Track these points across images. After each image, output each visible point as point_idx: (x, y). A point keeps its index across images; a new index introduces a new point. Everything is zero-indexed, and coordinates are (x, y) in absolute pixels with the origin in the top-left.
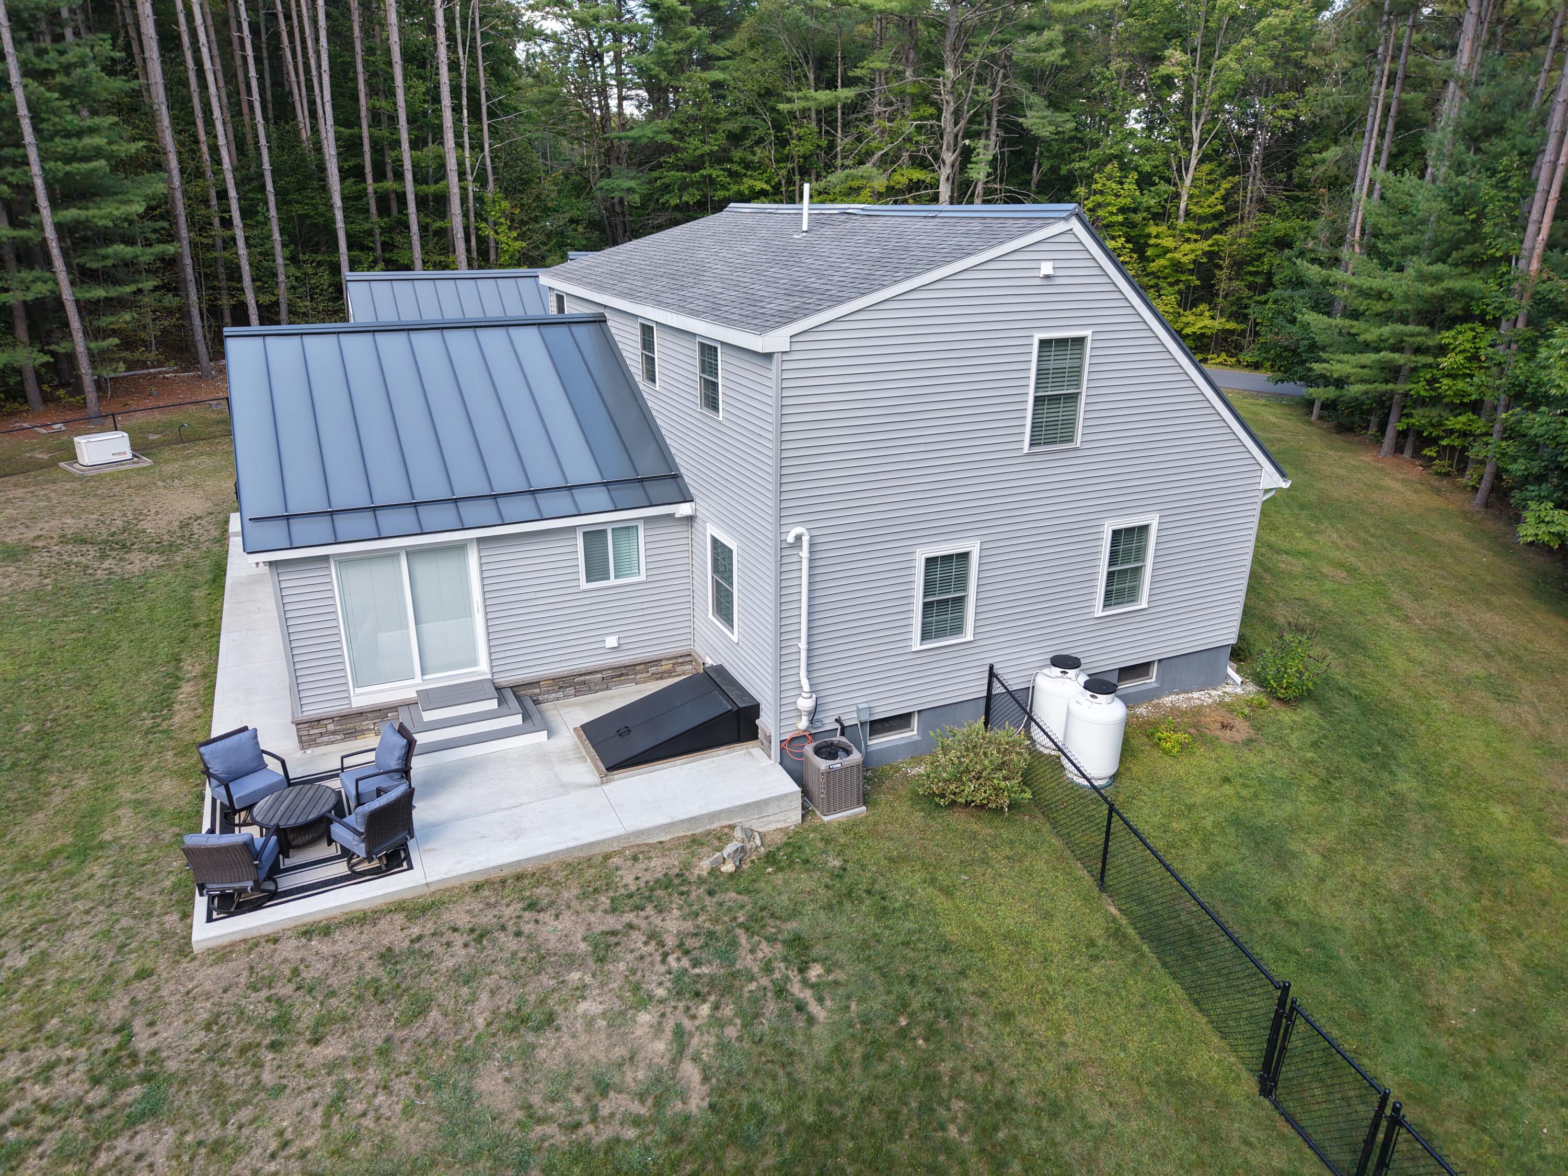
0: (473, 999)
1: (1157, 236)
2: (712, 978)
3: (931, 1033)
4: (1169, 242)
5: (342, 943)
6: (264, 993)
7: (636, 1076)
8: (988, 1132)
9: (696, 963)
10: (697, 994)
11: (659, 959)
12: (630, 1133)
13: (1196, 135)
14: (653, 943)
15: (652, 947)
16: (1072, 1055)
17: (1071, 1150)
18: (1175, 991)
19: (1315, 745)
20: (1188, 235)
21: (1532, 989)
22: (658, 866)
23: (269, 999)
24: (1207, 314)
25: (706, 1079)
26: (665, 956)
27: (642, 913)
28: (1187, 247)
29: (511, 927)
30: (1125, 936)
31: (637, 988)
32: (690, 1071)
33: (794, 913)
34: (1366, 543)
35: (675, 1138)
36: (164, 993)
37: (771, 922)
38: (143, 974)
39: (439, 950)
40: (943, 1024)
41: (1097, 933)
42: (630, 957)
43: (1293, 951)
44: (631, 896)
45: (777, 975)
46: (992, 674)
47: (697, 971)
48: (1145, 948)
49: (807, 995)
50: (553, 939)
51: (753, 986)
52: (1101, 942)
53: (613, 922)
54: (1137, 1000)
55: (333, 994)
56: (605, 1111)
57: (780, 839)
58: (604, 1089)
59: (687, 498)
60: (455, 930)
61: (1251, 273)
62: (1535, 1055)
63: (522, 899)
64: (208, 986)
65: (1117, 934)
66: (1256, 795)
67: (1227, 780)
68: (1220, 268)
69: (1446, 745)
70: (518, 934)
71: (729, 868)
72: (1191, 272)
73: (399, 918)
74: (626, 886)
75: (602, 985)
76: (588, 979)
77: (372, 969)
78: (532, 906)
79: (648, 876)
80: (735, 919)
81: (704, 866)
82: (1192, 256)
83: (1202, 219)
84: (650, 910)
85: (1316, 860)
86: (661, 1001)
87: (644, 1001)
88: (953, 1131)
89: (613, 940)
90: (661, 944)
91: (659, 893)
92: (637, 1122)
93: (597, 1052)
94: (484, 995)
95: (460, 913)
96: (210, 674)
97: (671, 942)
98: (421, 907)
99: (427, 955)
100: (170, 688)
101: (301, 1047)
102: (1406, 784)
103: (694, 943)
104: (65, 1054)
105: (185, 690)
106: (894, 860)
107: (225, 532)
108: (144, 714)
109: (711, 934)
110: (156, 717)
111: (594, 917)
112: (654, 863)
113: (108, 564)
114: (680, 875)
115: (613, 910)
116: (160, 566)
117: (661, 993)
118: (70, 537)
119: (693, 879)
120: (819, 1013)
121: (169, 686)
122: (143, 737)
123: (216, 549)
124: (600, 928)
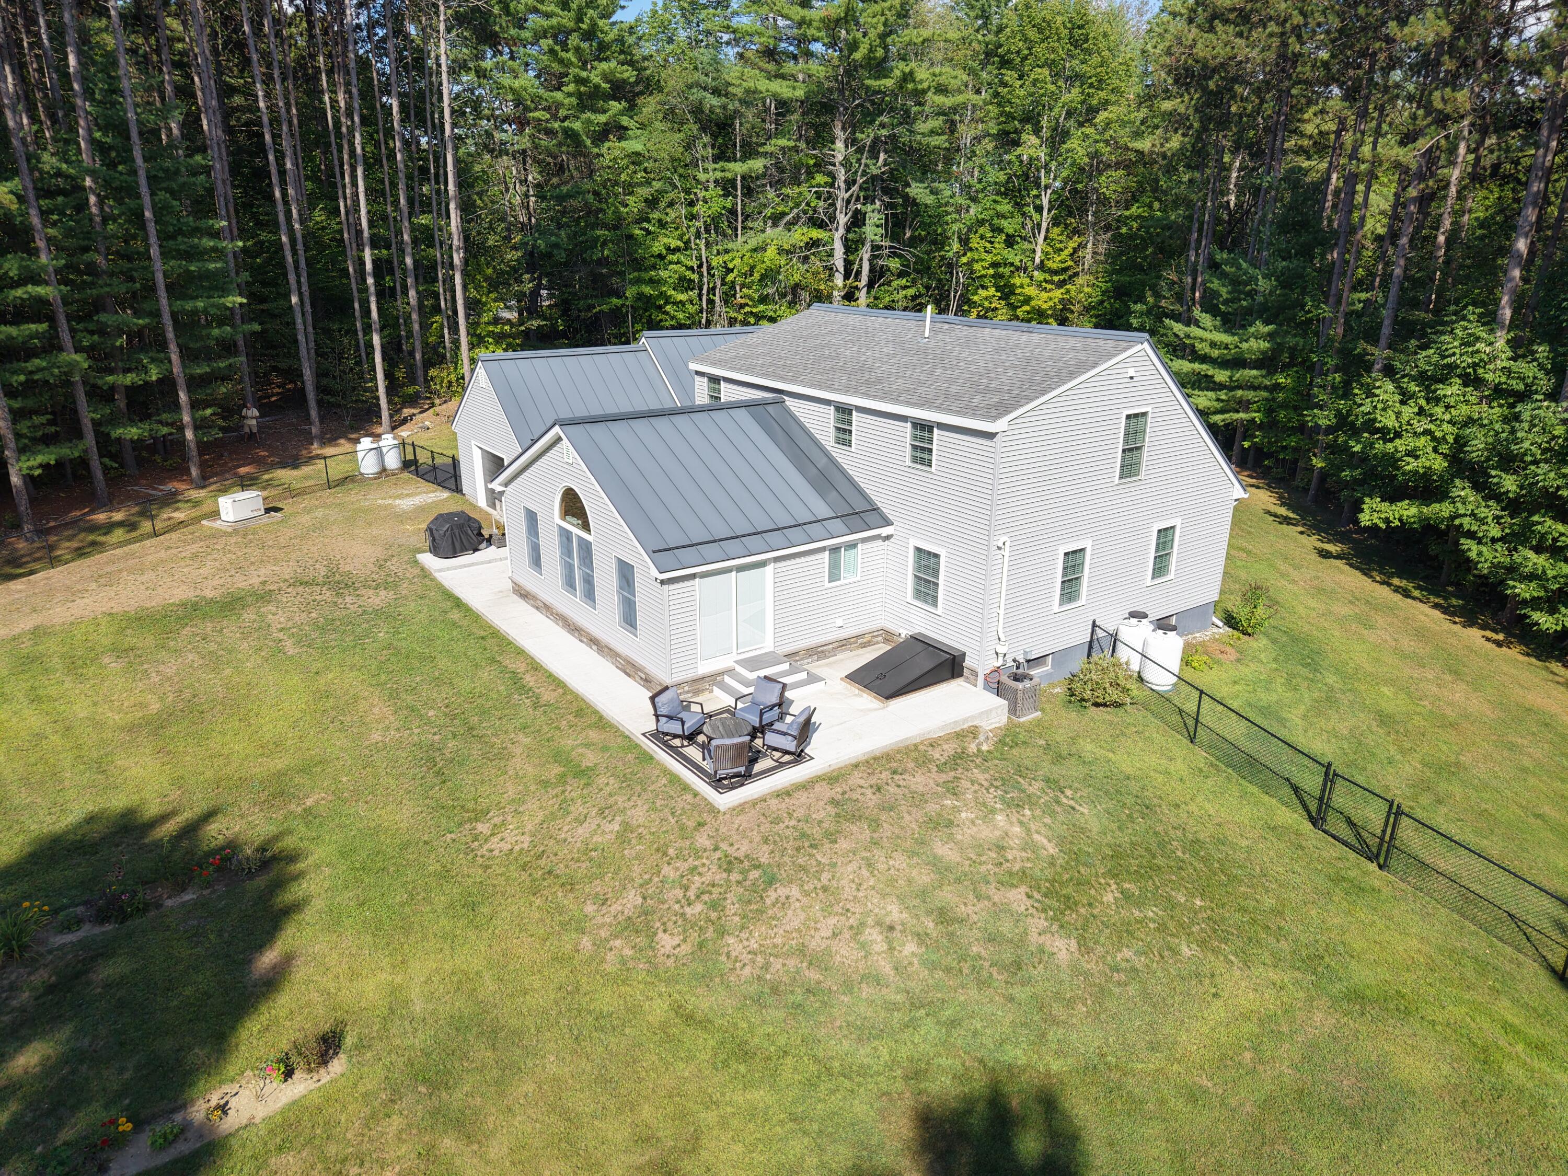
0: (901, 818)
1: (1022, 286)
2: (1019, 798)
4: (1031, 291)
5: (803, 798)
6: (782, 826)
7: (1014, 842)
8: (1195, 852)
9: (1006, 792)
10: (1018, 806)
11: (985, 791)
12: (1029, 865)
13: (1045, 202)
14: (976, 785)
15: (976, 787)
18: (1255, 789)
19: (1275, 660)
20: (1045, 285)
21: (1429, 774)
22: (950, 748)
23: (787, 827)
25: (1049, 841)
26: (987, 790)
27: (958, 771)
28: (1044, 295)
29: (892, 783)
30: (1216, 766)
31: (985, 805)
32: (1039, 838)
33: (1038, 767)
34: (1249, 533)
35: (1052, 864)
36: (723, 830)
37: (1028, 772)
38: (701, 824)
39: (861, 797)
40: (1147, 811)
41: (1201, 765)
42: (969, 791)
44: (945, 764)
45: (1051, 795)
46: (1094, 625)
47: (1009, 795)
48: (1229, 771)
49: (1072, 803)
50: (920, 786)
51: (1042, 801)
52: (1205, 769)
53: (946, 777)
54: (1237, 794)
55: (820, 822)
56: (1010, 857)
57: (1001, 732)
58: (1002, 848)
59: (888, 523)
60: (862, 787)
62: (1439, 802)
63: (886, 769)
64: (746, 825)
65: (1213, 766)
66: (1254, 690)
67: (1235, 682)
68: (1072, 312)
69: (1345, 656)
70: (899, 786)
71: (986, 748)
72: (1050, 316)
73: (826, 784)
74: (938, 759)
75: (965, 805)
76: (955, 803)
77: (832, 810)
78: (894, 772)
79: (946, 754)
80: (1009, 771)
81: (973, 748)
82: (1051, 303)
83: (1054, 272)
84: (960, 770)
85: (1299, 721)
86: (1002, 810)
87: (993, 811)
88: (1179, 854)
89: (952, 785)
90: (981, 785)
91: (959, 762)
92: (1029, 860)
93: (986, 833)
94: (905, 815)
95: (856, 779)
96: (535, 667)
97: (986, 784)
98: (832, 778)
99: (857, 800)
100: (516, 679)
101: (827, 846)
102: (1331, 679)
103: (998, 783)
104: (696, 863)
105: (529, 680)
106: (1073, 738)
107: (424, 569)
108: (515, 697)
109: (1002, 779)
110: (528, 698)
111: (933, 775)
112: (945, 747)
113: (349, 599)
114: (963, 753)
115: (941, 771)
116: (396, 599)
117: (999, 806)
118: (292, 581)
119: (971, 754)
120: (1084, 811)
121: (512, 678)
122: (534, 710)
123: (428, 583)
124: (941, 780)
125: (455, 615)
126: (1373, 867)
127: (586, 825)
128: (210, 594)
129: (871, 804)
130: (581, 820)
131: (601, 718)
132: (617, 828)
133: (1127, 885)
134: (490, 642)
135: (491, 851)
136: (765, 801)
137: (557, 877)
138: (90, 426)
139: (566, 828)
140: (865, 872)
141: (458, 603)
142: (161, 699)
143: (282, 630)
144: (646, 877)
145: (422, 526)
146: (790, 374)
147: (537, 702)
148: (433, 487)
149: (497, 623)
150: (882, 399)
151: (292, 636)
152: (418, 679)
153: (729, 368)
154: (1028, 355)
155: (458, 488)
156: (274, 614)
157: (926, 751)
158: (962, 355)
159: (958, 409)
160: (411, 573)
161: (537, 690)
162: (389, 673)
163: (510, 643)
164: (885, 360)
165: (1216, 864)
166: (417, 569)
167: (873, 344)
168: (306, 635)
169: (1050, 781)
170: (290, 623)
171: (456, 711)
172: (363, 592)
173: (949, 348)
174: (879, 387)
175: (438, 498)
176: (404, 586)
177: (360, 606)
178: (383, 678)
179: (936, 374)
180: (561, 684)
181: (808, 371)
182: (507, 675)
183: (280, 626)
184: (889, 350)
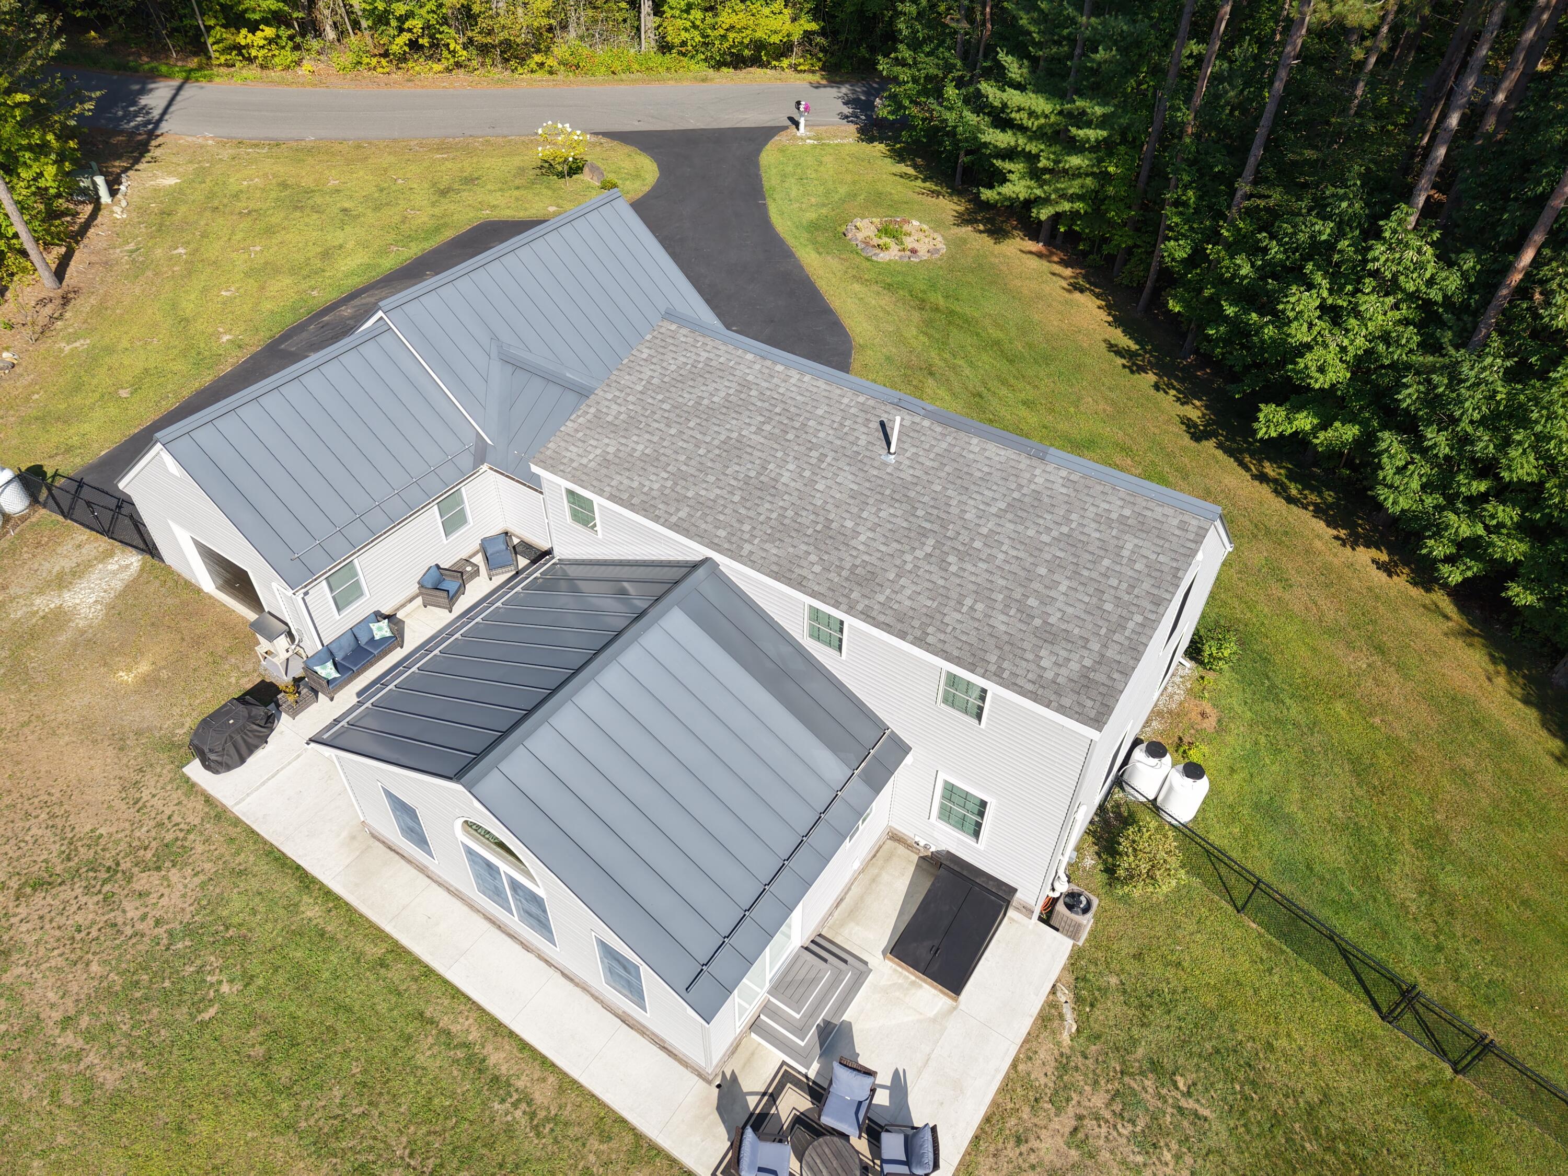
2: (1147, 1126)
3: (1254, 1085)
8: (1318, 1134)
9: (1133, 1122)
10: (1154, 1146)
11: (1115, 1134)
14: (1102, 1123)
15: (1104, 1129)
16: (1309, 1052)
17: (1352, 1120)
18: (1315, 972)
19: (1245, 703)
21: (1425, 863)
22: (1045, 1052)
26: (1115, 1127)
27: (1074, 1102)
29: (1025, 1166)
30: (1270, 942)
31: (1126, 1164)
33: (1134, 1042)
37: (1131, 1058)
40: (1252, 1074)
41: (1259, 950)
42: (1101, 1142)
43: (1335, 902)
44: (1056, 1092)
45: (1170, 1101)
47: (1138, 1129)
48: (1284, 947)
49: (1191, 1103)
50: (1054, 1158)
51: (1168, 1118)
52: (1265, 956)
53: (1066, 1122)
54: (1305, 991)
57: (1070, 979)
59: (907, 750)
63: (1007, 1138)
65: (1269, 946)
66: (1251, 775)
69: (1288, 655)
71: (1074, 1028)
74: (1046, 1085)
78: (1019, 1141)
79: (1050, 1072)
80: (1115, 1071)
81: (1065, 1038)
84: (1075, 1098)
85: (1301, 815)
86: (1145, 1165)
88: (1308, 1146)
89: (1081, 1135)
90: (1106, 1121)
91: (1066, 1078)
96: (497, 1028)
97: (1107, 1115)
100: (474, 1062)
103: (1117, 1107)
105: (497, 1059)
106: (1138, 956)
107: (208, 800)
108: (497, 1106)
109: (1117, 1092)
110: (515, 1105)
111: (1055, 1125)
112: (1042, 1054)
113: (132, 910)
114: (1062, 1055)
115: (1059, 1111)
116: (203, 885)
117: (1140, 1159)
118: (14, 883)
119: (1068, 1052)
120: (1206, 1112)
121: (470, 1060)
122: (538, 1135)
123: (233, 832)
124: (1067, 1130)
125: (312, 911)
126: (1448, 1071)
131: (638, 1136)
134: (397, 973)
141: (305, 880)
143: (67, 1022)
145: (144, 667)
146: (722, 533)
147: (533, 1115)
148: (104, 543)
149: (388, 928)
150: (902, 635)
151: (89, 1035)
152: (337, 1092)
153: (612, 498)
154: (1065, 530)
155: (149, 548)
156: (31, 985)
157: (1029, 1074)
158: (967, 516)
159: (1030, 687)
160: (194, 813)
161: (520, 1084)
162: (287, 1091)
163: (429, 972)
164: (855, 510)
165: (1341, 1147)
166: (200, 805)
167: (814, 454)
168: (110, 1027)
169: (1155, 1066)
170: (69, 1002)
171: (431, 1163)
172: (142, 881)
173: (939, 488)
174: (882, 598)
175: (126, 576)
176: (200, 848)
177: (158, 923)
178: (285, 1106)
179: (953, 569)
180: (545, 1062)
181: (746, 528)
182: (460, 1054)
183: (57, 1015)
184: (847, 478)
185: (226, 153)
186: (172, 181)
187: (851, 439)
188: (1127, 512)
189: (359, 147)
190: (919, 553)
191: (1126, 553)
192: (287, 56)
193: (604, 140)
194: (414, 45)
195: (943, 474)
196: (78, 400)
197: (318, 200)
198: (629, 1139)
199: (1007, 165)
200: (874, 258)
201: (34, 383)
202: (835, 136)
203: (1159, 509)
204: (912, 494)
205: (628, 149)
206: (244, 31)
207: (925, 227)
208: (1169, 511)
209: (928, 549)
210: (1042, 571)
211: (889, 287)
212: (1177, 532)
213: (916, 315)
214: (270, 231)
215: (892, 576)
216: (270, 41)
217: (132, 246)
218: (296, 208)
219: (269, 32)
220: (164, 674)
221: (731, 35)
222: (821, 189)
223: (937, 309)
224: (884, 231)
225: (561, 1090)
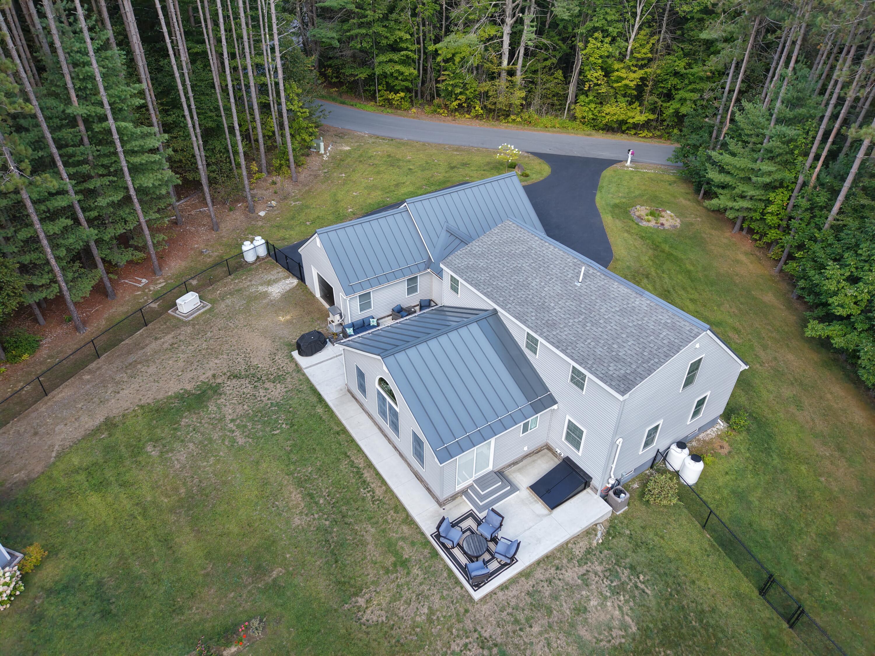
0: (562, 606)
2: (618, 585)
3: (678, 592)
4: (623, 73)
5: (513, 591)
6: (505, 613)
7: (616, 623)
8: (701, 621)
9: (612, 582)
10: (618, 593)
11: (601, 582)
12: (623, 640)
13: (639, 11)
15: (597, 579)
16: (713, 591)
17: (722, 623)
18: (732, 564)
19: (748, 449)
20: (632, 68)
21: (819, 544)
22: (583, 544)
23: (508, 614)
24: (638, 108)
25: (633, 621)
26: (602, 580)
28: (632, 75)
29: (557, 578)
30: (714, 545)
31: (601, 594)
32: (627, 618)
33: (626, 556)
34: (740, 310)
35: (634, 639)
36: (477, 616)
37: (622, 561)
38: (467, 611)
39: (542, 589)
40: (679, 588)
41: (707, 546)
42: (594, 582)
43: (757, 542)
44: (581, 559)
45: (633, 581)
46: (658, 452)
47: (613, 584)
48: (720, 549)
49: (643, 586)
50: (570, 580)
51: (629, 587)
52: (708, 549)
53: (582, 570)
54: (723, 569)
55: (523, 610)
56: (614, 635)
57: (607, 524)
58: (610, 629)
59: (555, 403)
60: (542, 581)
61: (661, 87)
62: (821, 568)
63: (553, 566)
64: (488, 613)
65: (712, 546)
66: (736, 478)
67: (727, 473)
68: (647, 86)
69: (785, 438)
70: (560, 579)
71: (601, 541)
72: (633, 89)
73: (523, 579)
74: (578, 555)
75: (592, 594)
76: (588, 594)
77: (529, 600)
78: (557, 569)
79: (582, 551)
80: (612, 562)
81: (595, 543)
82: (634, 81)
83: (638, 60)
84: (589, 564)
85: (757, 503)
86: (610, 597)
87: (606, 598)
88: (694, 623)
89: (586, 577)
90: (599, 576)
91: (588, 556)
92: (623, 637)
93: (603, 617)
94: (564, 604)
95: (539, 574)
96: (370, 465)
97: (601, 575)
98: (526, 574)
99: (540, 592)
100: (359, 474)
101: (528, 629)
102: (776, 461)
103: (607, 574)
104: (467, 641)
105: (367, 475)
106: (644, 528)
107: (297, 365)
108: (362, 490)
109: (610, 569)
110: (368, 492)
111: (576, 569)
112: (581, 544)
113: (262, 392)
114: (590, 548)
115: (580, 566)
116: (286, 392)
117: (608, 594)
118: (228, 374)
119: (594, 548)
120: (649, 592)
121: (358, 473)
122: (373, 503)
123: (301, 377)
124: (580, 573)
125: (320, 410)
126: (785, 625)
127: (411, 606)
128: (188, 387)
129: (547, 594)
130: (408, 603)
131: (408, 515)
132: (426, 611)
133: (669, 652)
134: (342, 437)
135: (368, 621)
136: (495, 594)
137: (402, 645)
138: (100, 260)
139: (402, 608)
140: (546, 649)
141: (321, 399)
142: (184, 484)
143: (232, 421)
144: (444, 649)
145: (288, 317)
146: (501, 299)
147: (373, 497)
148: (287, 273)
149: (344, 422)
150: (557, 347)
151: (238, 426)
152: (310, 469)
153: (465, 280)
154: (640, 323)
155: (301, 278)
156: (225, 406)
157: (572, 549)
158: (601, 310)
159: (601, 375)
160: (291, 368)
161: (372, 486)
162: (294, 463)
163: (353, 440)
164: (557, 300)
165: (711, 630)
166: (293, 365)
167: (548, 277)
168: (245, 426)
169: (632, 568)
170: (235, 415)
171: (334, 500)
172: (268, 385)
173: (594, 298)
174: (554, 333)
175: (291, 286)
176: (289, 380)
177: (269, 399)
178: (292, 467)
179: (588, 328)
180: (384, 482)
181: (512, 299)
182: (355, 470)
183: (230, 417)
184: (558, 289)
185: (371, 141)
186: (348, 148)
187: (565, 274)
188: (669, 321)
189: (424, 145)
190: (576, 320)
191: (662, 336)
192: (406, 104)
193: (531, 155)
194: (460, 105)
195: (597, 293)
196: (292, 222)
197: (401, 163)
198: (404, 515)
199: (720, 191)
200: (640, 224)
201: (279, 213)
202: (646, 169)
203: (683, 323)
204: (582, 298)
205: (539, 161)
206: (392, 93)
207: (672, 214)
208: (687, 324)
209: (580, 319)
210: (624, 336)
211: (642, 238)
212: (687, 332)
213: (651, 252)
214: (379, 173)
215: (562, 326)
216: (402, 98)
217: (326, 171)
218: (391, 165)
219: (402, 94)
220: (294, 321)
221: (608, 117)
222: (627, 190)
223: (663, 251)
224: (652, 214)
225: (386, 492)
